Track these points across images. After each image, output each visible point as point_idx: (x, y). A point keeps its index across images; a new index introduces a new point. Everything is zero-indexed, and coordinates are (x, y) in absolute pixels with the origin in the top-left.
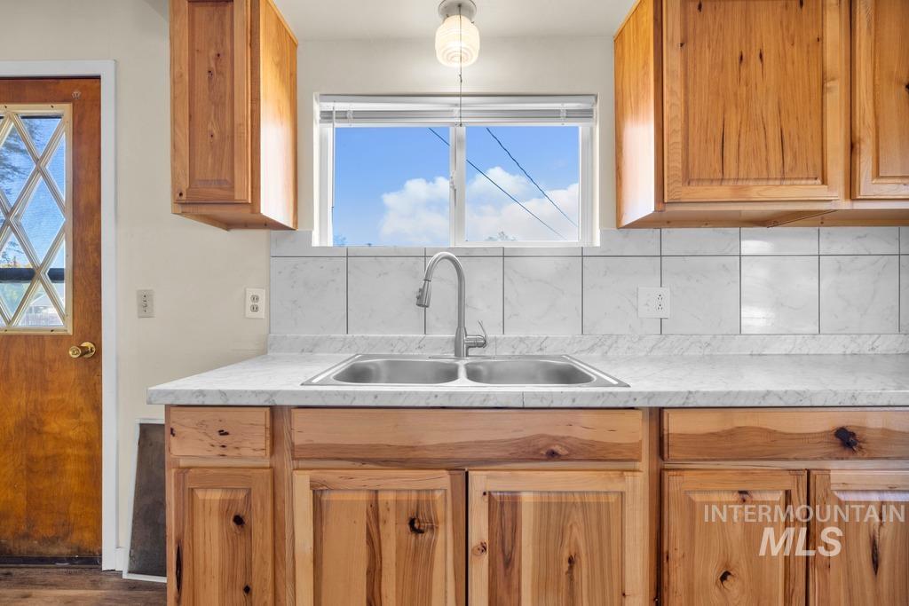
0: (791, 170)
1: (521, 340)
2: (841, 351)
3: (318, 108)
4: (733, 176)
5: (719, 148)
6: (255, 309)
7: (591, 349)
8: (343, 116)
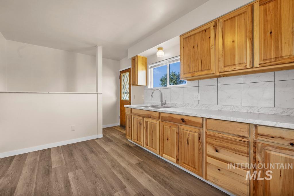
0: (203, 68)
1: (173, 104)
2: (246, 111)
3: (149, 66)
4: (192, 71)
5: (189, 66)
6: (143, 97)
7: (184, 106)
8: (154, 66)
